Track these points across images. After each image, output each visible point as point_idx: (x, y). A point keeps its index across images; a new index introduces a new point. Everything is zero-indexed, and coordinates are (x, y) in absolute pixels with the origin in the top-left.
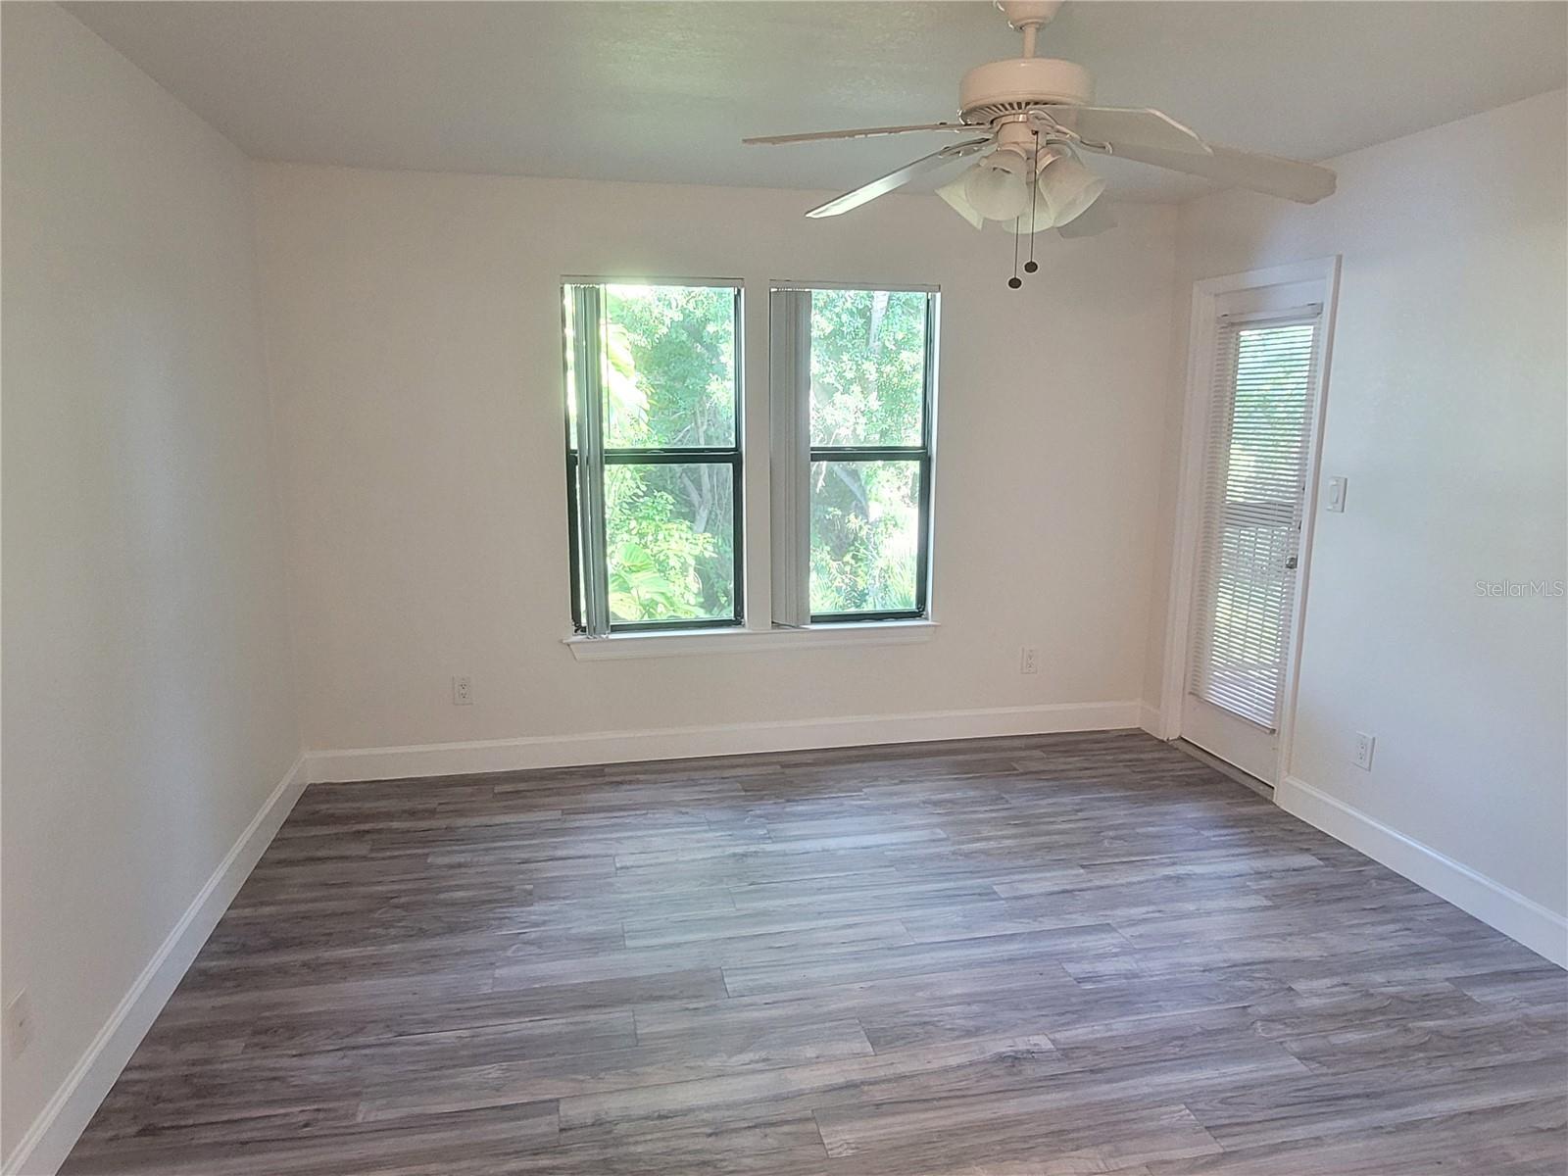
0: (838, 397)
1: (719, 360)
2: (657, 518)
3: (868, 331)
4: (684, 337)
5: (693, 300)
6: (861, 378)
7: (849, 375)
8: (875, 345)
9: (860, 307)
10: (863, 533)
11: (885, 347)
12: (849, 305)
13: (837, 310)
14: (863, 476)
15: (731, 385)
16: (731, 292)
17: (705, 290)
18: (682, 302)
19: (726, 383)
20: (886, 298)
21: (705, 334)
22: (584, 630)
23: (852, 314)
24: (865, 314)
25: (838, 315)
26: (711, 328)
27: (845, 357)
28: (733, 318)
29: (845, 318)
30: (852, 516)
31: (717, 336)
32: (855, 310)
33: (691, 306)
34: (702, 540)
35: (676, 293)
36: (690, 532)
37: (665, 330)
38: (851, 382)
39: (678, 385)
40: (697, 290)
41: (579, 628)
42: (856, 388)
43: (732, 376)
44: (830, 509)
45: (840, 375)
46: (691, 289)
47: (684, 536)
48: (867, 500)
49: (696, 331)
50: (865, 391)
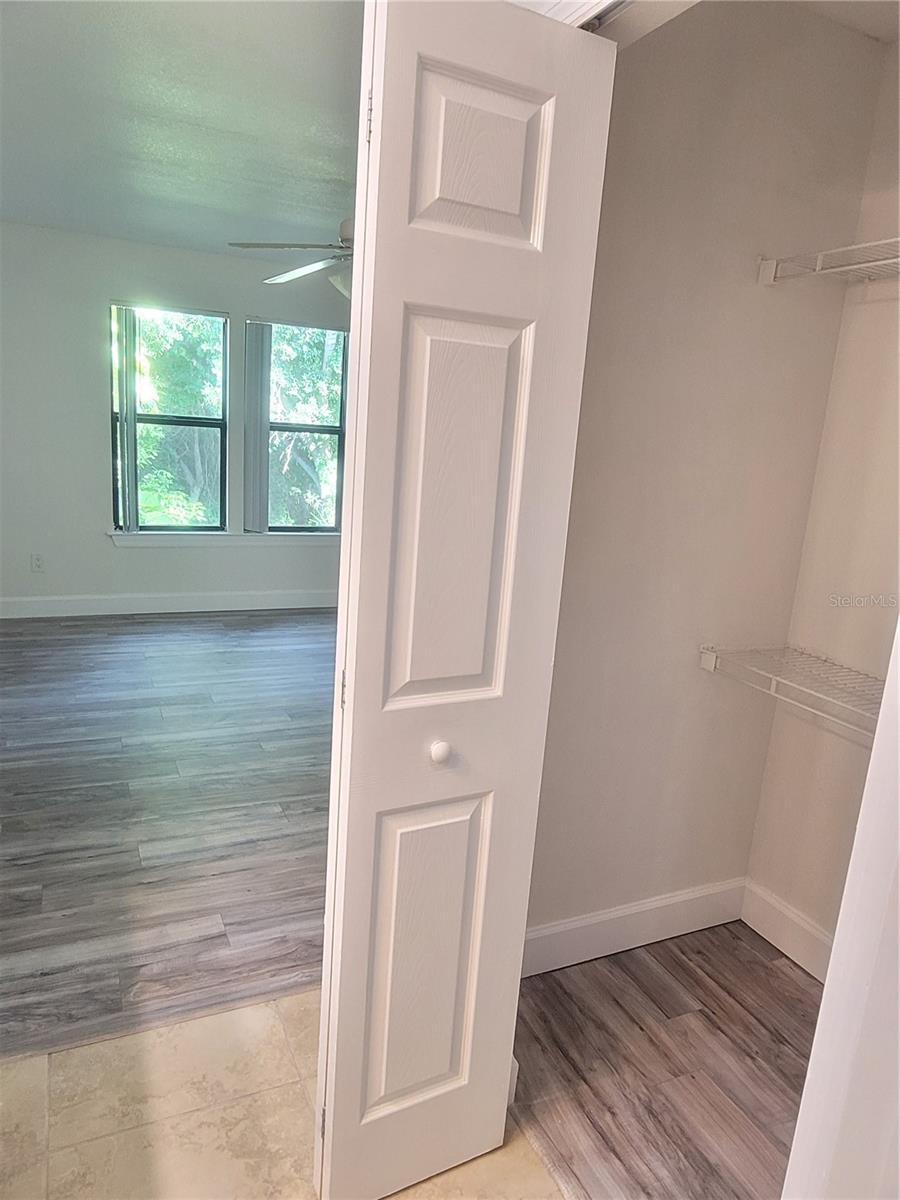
0: (299, 405)
1: (211, 373)
2: (159, 490)
3: (322, 359)
4: (183, 354)
5: (191, 325)
6: (316, 393)
7: (308, 390)
8: (326, 370)
9: (316, 341)
10: (316, 506)
11: (334, 372)
12: (307, 339)
13: (300, 342)
14: (317, 464)
15: (220, 390)
16: (221, 320)
17: (201, 318)
18: (183, 326)
19: (216, 389)
20: (335, 336)
21: (198, 350)
22: (121, 528)
23: (311, 347)
24: (320, 346)
25: (301, 347)
26: (204, 347)
27: (305, 377)
28: (221, 340)
29: (306, 348)
30: (309, 494)
31: (208, 354)
32: (312, 343)
33: (190, 329)
34: (195, 507)
35: (178, 318)
36: (185, 501)
37: (169, 347)
38: (309, 395)
39: (179, 389)
40: (194, 317)
41: (118, 527)
42: (313, 400)
43: (221, 384)
44: (293, 488)
45: (301, 390)
46: (191, 316)
47: (181, 504)
48: (320, 481)
49: (192, 350)
50: (319, 404)
